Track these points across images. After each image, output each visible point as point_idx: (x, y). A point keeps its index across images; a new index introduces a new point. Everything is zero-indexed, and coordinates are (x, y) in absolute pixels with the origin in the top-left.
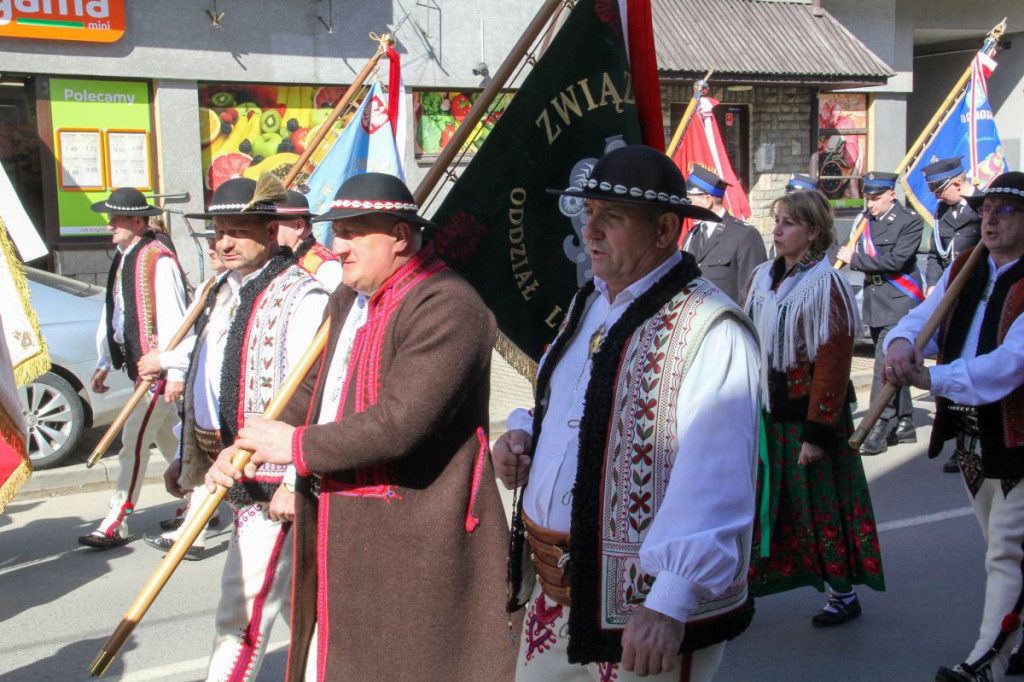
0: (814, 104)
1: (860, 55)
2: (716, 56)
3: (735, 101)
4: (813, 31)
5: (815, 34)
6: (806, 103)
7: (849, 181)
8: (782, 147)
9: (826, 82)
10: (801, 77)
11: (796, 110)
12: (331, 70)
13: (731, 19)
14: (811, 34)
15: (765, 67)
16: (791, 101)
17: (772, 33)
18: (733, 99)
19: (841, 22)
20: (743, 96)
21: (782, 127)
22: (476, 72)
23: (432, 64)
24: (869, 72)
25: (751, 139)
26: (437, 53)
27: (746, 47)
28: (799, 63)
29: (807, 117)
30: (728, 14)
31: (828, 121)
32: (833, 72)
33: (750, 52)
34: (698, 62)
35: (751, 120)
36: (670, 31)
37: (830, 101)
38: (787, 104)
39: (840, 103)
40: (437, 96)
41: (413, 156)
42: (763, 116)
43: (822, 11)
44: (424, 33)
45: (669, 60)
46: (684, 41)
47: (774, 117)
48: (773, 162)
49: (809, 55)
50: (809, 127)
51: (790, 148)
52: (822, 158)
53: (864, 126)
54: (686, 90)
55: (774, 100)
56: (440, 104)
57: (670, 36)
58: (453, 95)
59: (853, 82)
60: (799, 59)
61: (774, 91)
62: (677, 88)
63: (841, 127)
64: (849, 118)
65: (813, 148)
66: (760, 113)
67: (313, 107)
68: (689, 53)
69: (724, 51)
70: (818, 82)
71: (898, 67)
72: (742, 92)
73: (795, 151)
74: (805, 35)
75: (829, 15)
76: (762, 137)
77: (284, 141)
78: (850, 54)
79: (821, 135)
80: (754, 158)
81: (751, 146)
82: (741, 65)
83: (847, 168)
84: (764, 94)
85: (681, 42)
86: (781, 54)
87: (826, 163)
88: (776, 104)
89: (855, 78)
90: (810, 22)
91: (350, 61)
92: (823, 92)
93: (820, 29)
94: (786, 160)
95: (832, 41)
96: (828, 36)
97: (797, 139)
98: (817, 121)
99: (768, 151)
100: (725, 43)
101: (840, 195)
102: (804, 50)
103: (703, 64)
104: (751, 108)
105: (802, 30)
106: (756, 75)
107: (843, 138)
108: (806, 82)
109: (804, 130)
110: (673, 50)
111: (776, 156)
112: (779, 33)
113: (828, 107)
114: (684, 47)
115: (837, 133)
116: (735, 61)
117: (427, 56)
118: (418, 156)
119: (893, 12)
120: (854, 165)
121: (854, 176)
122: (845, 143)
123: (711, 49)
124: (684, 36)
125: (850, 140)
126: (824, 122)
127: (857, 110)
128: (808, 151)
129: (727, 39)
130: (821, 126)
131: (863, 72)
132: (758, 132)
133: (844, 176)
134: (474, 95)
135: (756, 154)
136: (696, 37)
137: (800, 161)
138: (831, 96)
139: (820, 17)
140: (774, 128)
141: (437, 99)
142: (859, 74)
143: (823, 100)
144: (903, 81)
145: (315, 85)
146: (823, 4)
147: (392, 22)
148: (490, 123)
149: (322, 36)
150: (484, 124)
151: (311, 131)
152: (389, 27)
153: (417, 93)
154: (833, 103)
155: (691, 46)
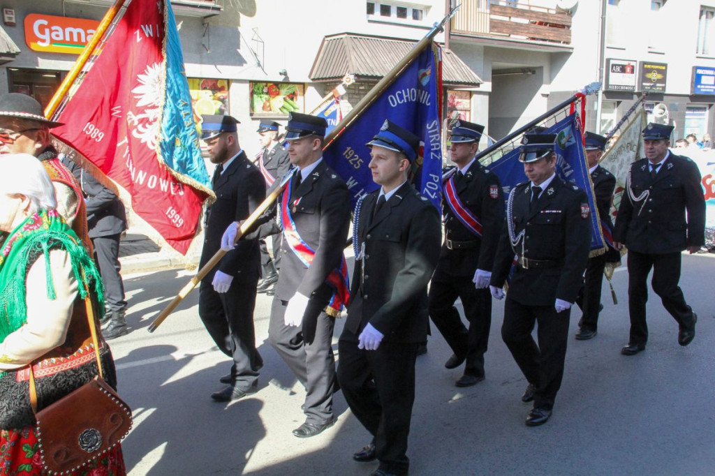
0: (446, 95)
1: (467, 72)
4: (446, 60)
9: (451, 85)
12: (209, 71)
13: (406, 52)
14: (444, 61)
19: (458, 56)
22: (281, 74)
23: (260, 68)
24: (472, 81)
26: (261, 64)
30: (405, 50)
31: (452, 104)
32: (454, 80)
36: (377, 58)
37: (453, 94)
39: (458, 95)
40: (261, 85)
41: (249, 114)
43: (449, 51)
44: (255, 54)
45: (376, 71)
46: (384, 62)
50: (443, 106)
52: (449, 121)
53: (469, 107)
56: (263, 89)
58: (269, 85)
59: (464, 86)
63: (458, 107)
64: (462, 103)
65: (445, 117)
67: (199, 89)
68: (386, 68)
70: (447, 85)
71: (485, 79)
75: (452, 53)
78: (462, 72)
79: (449, 110)
85: (382, 63)
87: (451, 124)
89: (465, 83)
90: (444, 56)
91: (218, 66)
92: (450, 89)
93: (448, 60)
95: (454, 65)
96: (452, 63)
98: (446, 105)
107: (459, 112)
110: (378, 66)
113: (452, 97)
114: (383, 64)
115: (456, 110)
117: (257, 65)
118: (251, 115)
119: (482, 53)
122: (460, 114)
124: (383, 59)
125: (462, 113)
126: (450, 104)
127: (466, 99)
130: (449, 106)
131: (469, 81)
134: (280, 85)
136: (389, 60)
138: (453, 92)
139: (449, 53)
141: (262, 86)
142: (467, 81)
143: (450, 94)
144: (487, 86)
145: (201, 79)
146: (450, 48)
147: (239, 48)
148: (288, 98)
149: (204, 54)
150: (285, 99)
151: (198, 102)
152: (238, 50)
153: (251, 83)
154: (455, 95)
155: (387, 64)
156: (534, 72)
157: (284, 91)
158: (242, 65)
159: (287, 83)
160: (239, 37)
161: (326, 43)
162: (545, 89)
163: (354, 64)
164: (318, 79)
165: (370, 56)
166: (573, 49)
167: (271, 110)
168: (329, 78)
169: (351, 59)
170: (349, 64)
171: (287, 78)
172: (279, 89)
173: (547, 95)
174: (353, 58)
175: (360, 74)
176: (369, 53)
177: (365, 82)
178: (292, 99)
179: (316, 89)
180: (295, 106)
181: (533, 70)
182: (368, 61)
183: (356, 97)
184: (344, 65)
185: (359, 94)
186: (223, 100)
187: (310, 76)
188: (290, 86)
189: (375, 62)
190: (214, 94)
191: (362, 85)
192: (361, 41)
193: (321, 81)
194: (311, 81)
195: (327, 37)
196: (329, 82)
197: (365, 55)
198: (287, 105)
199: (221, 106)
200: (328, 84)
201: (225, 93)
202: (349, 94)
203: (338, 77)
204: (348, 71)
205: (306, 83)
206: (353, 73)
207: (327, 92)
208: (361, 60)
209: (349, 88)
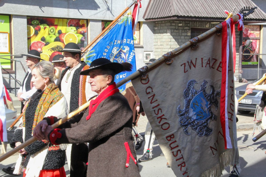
1: (258, 12)
2: (207, 12)
5: (242, 4)
7: (253, 56)
9: (246, 21)
12: (74, 13)
14: (241, 4)
15: (224, 16)
17: (227, 4)
23: (109, 12)
24: (261, 18)
26: (110, 8)
27: (218, 8)
29: (239, 33)
31: (246, 35)
32: (248, 18)
33: (219, 10)
36: (191, 3)
37: (247, 28)
39: (250, 28)
40: (110, 23)
44: (106, 2)
45: (191, 13)
46: (196, 6)
50: (239, 37)
52: (244, 47)
53: (259, 37)
54: (196, 23)
57: (191, 4)
59: (255, 21)
62: (193, 22)
63: (251, 37)
64: (254, 34)
65: (240, 44)
67: (67, 26)
68: (198, 10)
69: (210, 10)
72: (216, 24)
74: (239, 5)
77: (56, 38)
79: (243, 40)
82: (216, 15)
83: (252, 51)
85: (195, 7)
87: (245, 49)
89: (256, 20)
91: (80, 10)
93: (244, 3)
98: (242, 36)
100: (210, 7)
101: (249, 60)
103: (202, 14)
105: (237, 3)
106: (221, 19)
107: (251, 41)
110: (192, 9)
112: (229, 4)
113: (246, 30)
115: (249, 39)
116: (214, 13)
117: (107, 9)
120: (255, 50)
121: (255, 54)
122: (252, 42)
123: (205, 9)
124: (196, 5)
125: (254, 41)
126: (245, 35)
127: (256, 31)
129: (211, 6)
130: (243, 36)
131: (259, 18)
133: (251, 54)
136: (200, 5)
138: (247, 26)
142: (258, 18)
143: (244, 28)
145: (68, 19)
149: (71, 2)
151: (66, 35)
153: (103, 22)
154: (248, 28)
155: (198, 8)
158: (97, 10)
163: (175, 8)
164: (150, 19)
168: (157, 18)
169: (173, 4)
170: (172, 8)
174: (174, 4)
175: (179, 15)
177: (182, 21)
179: (147, 25)
182: (185, 5)
183: (176, 31)
184: (168, 9)
185: (178, 29)
186: (83, 34)
187: (144, 17)
189: (190, 7)
190: (77, 29)
191: (180, 23)
194: (145, 21)
196: (157, 21)
199: (82, 38)
200: (157, 23)
201: (85, 29)
202: (171, 29)
203: (164, 18)
204: (171, 13)
205: (141, 22)
206: (174, 14)
207: (156, 28)
208: (181, 6)
209: (171, 25)
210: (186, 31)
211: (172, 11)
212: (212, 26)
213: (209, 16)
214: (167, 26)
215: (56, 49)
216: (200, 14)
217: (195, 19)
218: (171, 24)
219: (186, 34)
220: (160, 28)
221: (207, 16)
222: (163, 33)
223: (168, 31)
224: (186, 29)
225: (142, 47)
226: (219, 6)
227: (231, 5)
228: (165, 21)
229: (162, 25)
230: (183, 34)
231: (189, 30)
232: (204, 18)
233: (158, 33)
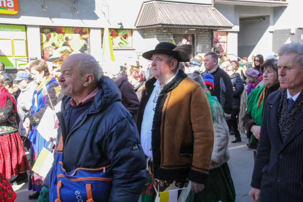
0: (212, 34)
1: (225, 21)
2: (185, 21)
3: (191, 33)
4: (212, 14)
6: (210, 34)
7: (222, 55)
8: (204, 46)
9: (215, 28)
10: (209, 26)
11: (207, 36)
13: (189, 10)
14: (211, 14)
15: (199, 24)
16: (206, 33)
17: (201, 15)
18: (190, 32)
19: (220, 12)
20: (193, 32)
21: (204, 40)
22: (119, 24)
23: (106, 21)
24: (227, 25)
25: (195, 44)
27: (194, 18)
28: (208, 23)
29: (211, 38)
30: (189, 9)
32: (217, 25)
33: (195, 20)
34: (180, 22)
35: (195, 38)
36: (173, 13)
38: (205, 34)
39: (220, 34)
42: (198, 37)
43: (215, 9)
44: (104, 13)
45: (172, 21)
46: (177, 16)
47: (202, 37)
48: (201, 50)
49: (211, 21)
50: (211, 40)
51: (206, 46)
53: (226, 40)
54: (177, 30)
55: (201, 33)
58: (112, 30)
59: (223, 28)
60: (208, 22)
61: (201, 30)
62: (175, 29)
63: (220, 40)
64: (222, 38)
65: (212, 46)
66: (198, 36)
67: (73, 33)
68: (178, 20)
69: (187, 19)
70: (213, 28)
71: (235, 24)
72: (193, 30)
73: (207, 47)
75: (216, 10)
76: (198, 43)
77: (64, 43)
78: (222, 21)
79: (214, 42)
80: (196, 49)
81: (195, 45)
82: (192, 23)
83: (221, 52)
84: (199, 31)
85: (176, 16)
86: (203, 20)
88: (202, 34)
89: (223, 27)
90: (211, 11)
91: (83, 20)
92: (215, 31)
93: (214, 14)
94: (205, 49)
95: (217, 17)
96: (216, 15)
97: (208, 44)
99: (200, 47)
102: (209, 19)
103: (182, 23)
104: (195, 35)
106: (196, 26)
107: (221, 43)
108: (210, 28)
109: (210, 41)
111: (202, 48)
112: (203, 14)
113: (216, 35)
114: (177, 18)
115: (219, 42)
116: (190, 22)
119: (234, 9)
120: (223, 51)
122: (221, 45)
123: (184, 18)
124: (176, 15)
125: (222, 44)
126: (215, 39)
127: (224, 36)
128: (211, 47)
129: (188, 16)
130: (214, 40)
131: (225, 26)
132: (197, 41)
134: (118, 30)
135: (197, 48)
136: (180, 15)
137: (208, 50)
138: (217, 32)
139: (214, 10)
140: (202, 40)
143: (215, 33)
144: (237, 28)
145: (73, 27)
146: (215, 7)
147: (95, 10)
148: (123, 38)
149: (75, 14)
150: (121, 38)
151: (72, 40)
152: (94, 11)
153: (102, 30)
154: (218, 34)
155: (178, 18)
156: (264, 19)
157: (121, 34)
158: (97, 20)
159: (122, 29)
160: (95, 4)
161: (144, 6)
162: (271, 28)
163: (160, 18)
164: (140, 27)
165: (169, 13)
166: (288, 4)
167: (113, 45)
168: (146, 26)
169: (158, 15)
170: (157, 18)
171: (122, 26)
172: (118, 33)
173: (272, 32)
175: (163, 23)
176: (168, 11)
177: (166, 28)
178: (125, 38)
179: (138, 32)
180: (127, 42)
181: (264, 18)
182: (168, 15)
183: (161, 36)
184: (154, 19)
185: (163, 35)
186: (86, 40)
187: (135, 25)
188: (124, 31)
189: (172, 17)
190: (81, 36)
191: (164, 30)
192: (163, 4)
193: (141, 28)
194: (136, 28)
195: (144, 2)
196: (146, 29)
197: (166, 12)
198: (122, 42)
199: (85, 43)
200: (145, 29)
201: (87, 35)
202: (157, 35)
203: (151, 25)
204: (156, 22)
205: (133, 29)
206: (159, 23)
207: (145, 34)
208: (164, 16)
209: (157, 32)
210: (169, 36)
211: (158, 20)
212: (189, 32)
213: (187, 24)
214: (154, 32)
215: (64, 52)
216: (180, 23)
217: (176, 27)
218: (157, 30)
219: (169, 39)
220: (148, 34)
221: (186, 24)
222: (151, 38)
223: (155, 36)
224: (170, 35)
225: (134, 50)
226: (195, 16)
227: (203, 16)
228: (152, 28)
229: (150, 31)
230: (167, 39)
231: (172, 35)
232: (183, 25)
233: (147, 38)
